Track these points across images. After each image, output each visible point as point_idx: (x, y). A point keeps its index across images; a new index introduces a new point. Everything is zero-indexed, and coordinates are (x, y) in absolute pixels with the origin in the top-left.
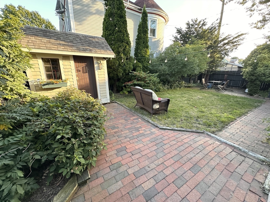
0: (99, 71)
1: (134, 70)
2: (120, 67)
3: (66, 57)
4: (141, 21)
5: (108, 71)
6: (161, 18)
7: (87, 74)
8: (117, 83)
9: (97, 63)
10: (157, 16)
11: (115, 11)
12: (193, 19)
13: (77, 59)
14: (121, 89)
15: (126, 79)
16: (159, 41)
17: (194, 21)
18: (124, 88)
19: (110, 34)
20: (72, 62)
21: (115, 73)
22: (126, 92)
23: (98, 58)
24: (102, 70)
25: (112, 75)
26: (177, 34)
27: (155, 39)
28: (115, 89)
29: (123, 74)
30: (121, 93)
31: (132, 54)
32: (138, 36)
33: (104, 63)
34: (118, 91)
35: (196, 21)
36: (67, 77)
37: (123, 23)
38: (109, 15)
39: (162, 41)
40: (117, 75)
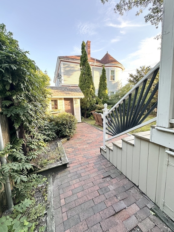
0: (76, 105)
1: (97, 104)
2: (88, 102)
3: (61, 99)
4: (102, 74)
5: (81, 105)
6: (118, 68)
7: (70, 106)
8: (86, 112)
9: (75, 101)
10: (116, 68)
11: (86, 72)
12: (142, 67)
13: (66, 99)
14: (89, 116)
15: (92, 109)
16: (117, 83)
17: (142, 68)
18: (91, 115)
19: (83, 84)
20: (63, 101)
21: (85, 106)
22: (92, 117)
23: (75, 98)
24: (77, 104)
25: (84, 107)
26: (130, 78)
27: (115, 82)
28: (85, 116)
29: (90, 106)
30: (89, 118)
31: (96, 94)
32: (100, 83)
33: (79, 101)
34: (87, 117)
35: (144, 68)
36: (60, 108)
37: (90, 78)
38: (82, 74)
39: (120, 83)
40: (86, 107)
